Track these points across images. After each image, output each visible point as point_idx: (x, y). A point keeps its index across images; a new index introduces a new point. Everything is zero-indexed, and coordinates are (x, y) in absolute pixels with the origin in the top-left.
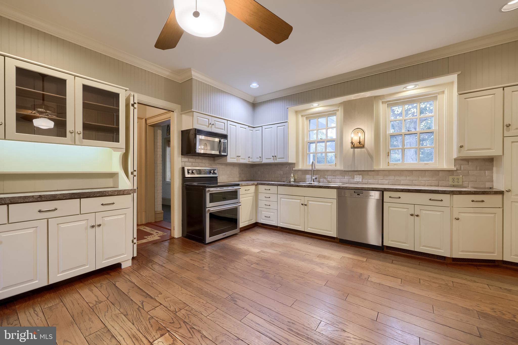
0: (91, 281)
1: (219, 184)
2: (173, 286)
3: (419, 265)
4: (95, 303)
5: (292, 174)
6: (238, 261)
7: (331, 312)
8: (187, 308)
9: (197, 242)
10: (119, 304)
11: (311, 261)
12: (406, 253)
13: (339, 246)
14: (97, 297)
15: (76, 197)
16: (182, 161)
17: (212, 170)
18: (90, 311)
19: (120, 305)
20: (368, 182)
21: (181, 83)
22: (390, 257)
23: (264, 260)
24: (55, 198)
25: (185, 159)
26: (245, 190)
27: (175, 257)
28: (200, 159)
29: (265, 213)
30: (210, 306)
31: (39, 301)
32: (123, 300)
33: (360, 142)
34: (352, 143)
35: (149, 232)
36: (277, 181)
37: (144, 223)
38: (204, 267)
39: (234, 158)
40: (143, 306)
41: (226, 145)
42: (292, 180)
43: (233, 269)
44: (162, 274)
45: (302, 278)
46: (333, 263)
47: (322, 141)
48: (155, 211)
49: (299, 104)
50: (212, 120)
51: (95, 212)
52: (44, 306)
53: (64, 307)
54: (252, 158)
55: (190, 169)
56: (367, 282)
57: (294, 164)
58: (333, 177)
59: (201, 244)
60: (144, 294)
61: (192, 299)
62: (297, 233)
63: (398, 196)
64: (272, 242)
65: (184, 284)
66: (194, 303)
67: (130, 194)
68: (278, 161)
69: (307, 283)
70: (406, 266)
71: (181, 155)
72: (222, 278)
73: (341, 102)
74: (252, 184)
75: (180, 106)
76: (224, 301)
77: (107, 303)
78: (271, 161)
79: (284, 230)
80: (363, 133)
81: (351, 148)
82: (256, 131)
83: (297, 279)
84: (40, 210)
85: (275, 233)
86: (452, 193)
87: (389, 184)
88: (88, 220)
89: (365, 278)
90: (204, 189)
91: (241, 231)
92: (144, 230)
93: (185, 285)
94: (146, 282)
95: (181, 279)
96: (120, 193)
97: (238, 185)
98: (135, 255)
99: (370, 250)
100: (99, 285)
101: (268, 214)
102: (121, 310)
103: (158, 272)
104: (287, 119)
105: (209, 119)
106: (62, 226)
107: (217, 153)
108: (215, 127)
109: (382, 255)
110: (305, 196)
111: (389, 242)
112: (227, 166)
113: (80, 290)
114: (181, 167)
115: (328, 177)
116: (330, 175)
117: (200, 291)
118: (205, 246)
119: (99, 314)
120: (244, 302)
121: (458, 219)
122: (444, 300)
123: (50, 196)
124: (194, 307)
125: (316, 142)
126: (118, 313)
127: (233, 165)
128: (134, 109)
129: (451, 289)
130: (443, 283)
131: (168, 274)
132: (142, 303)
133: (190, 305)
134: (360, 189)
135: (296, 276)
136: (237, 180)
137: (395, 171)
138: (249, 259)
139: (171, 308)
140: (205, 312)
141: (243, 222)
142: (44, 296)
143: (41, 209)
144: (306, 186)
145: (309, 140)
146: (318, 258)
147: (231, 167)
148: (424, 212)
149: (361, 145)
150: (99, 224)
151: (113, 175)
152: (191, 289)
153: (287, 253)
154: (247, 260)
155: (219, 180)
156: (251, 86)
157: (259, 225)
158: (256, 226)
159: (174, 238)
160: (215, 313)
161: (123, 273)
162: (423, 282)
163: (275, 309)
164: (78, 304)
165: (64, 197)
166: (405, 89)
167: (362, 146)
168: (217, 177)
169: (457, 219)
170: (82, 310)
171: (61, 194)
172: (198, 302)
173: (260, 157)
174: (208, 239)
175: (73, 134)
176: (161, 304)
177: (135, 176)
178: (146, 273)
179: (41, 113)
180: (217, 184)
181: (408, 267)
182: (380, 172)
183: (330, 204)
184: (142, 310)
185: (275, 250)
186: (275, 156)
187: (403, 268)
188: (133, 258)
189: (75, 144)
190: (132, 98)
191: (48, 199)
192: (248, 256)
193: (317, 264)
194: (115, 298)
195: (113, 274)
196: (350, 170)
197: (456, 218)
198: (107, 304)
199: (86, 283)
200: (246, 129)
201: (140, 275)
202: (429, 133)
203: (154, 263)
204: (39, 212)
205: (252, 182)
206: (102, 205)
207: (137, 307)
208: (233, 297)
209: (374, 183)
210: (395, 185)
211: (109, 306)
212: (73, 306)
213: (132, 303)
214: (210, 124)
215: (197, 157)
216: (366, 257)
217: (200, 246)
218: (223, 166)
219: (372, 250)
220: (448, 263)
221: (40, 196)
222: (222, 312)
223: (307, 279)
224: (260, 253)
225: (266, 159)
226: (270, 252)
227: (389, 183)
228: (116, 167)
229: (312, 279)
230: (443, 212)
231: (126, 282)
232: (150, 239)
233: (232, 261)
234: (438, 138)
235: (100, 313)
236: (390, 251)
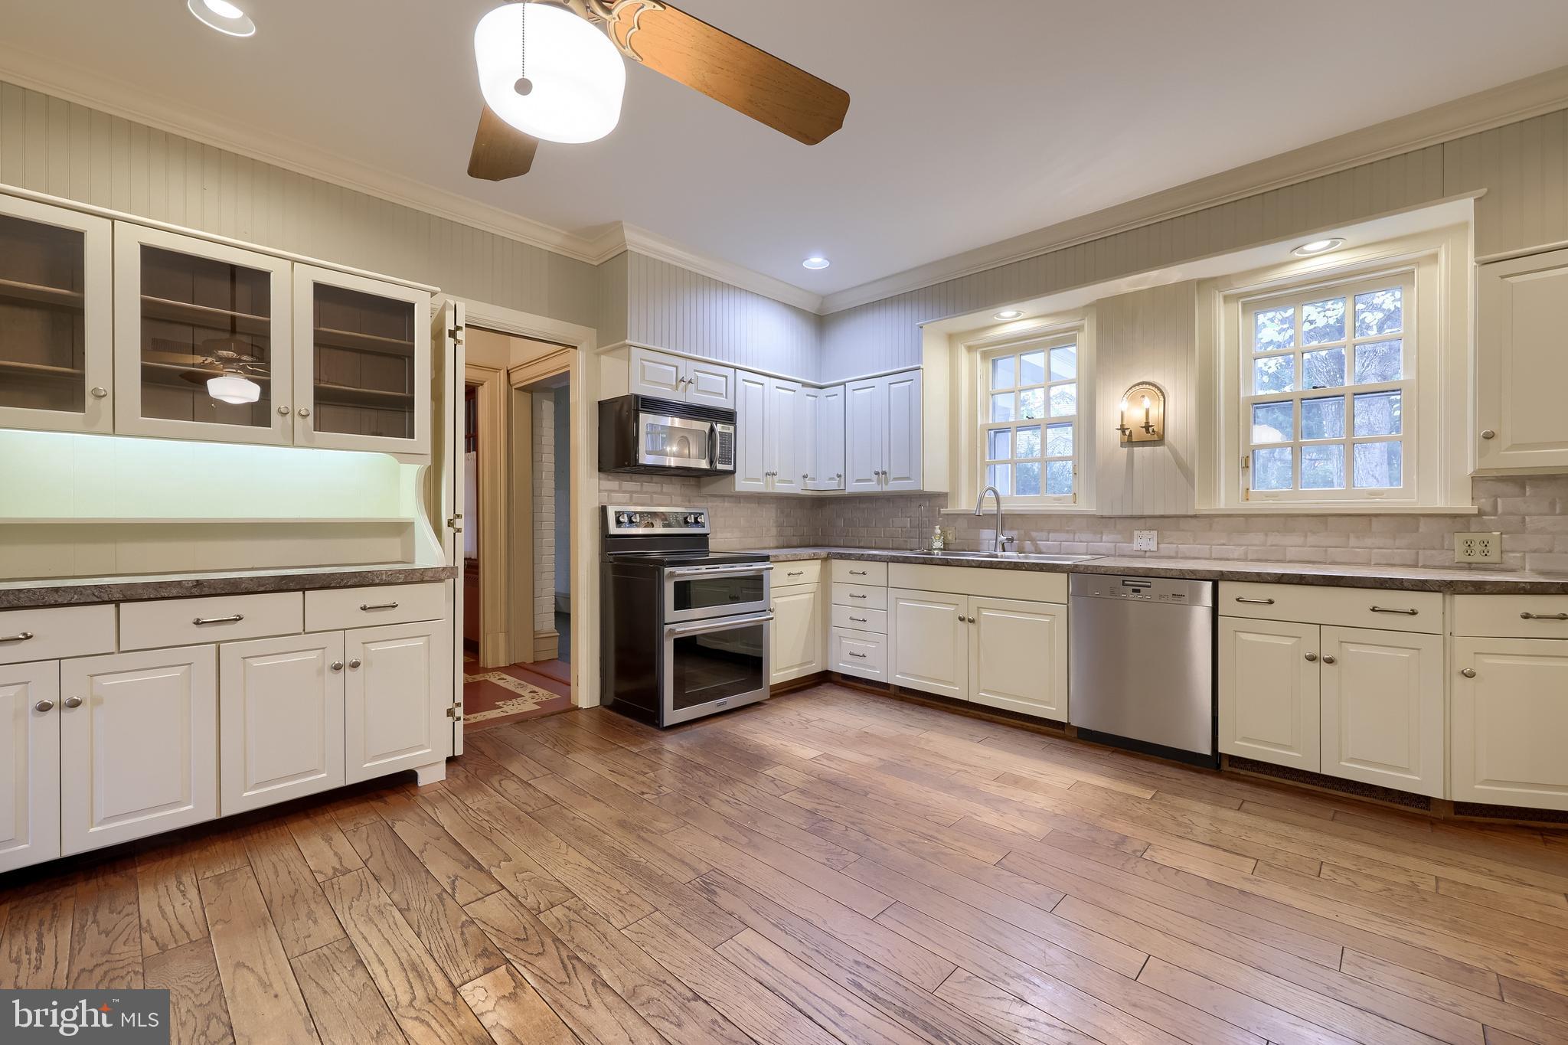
0: (333, 814)
1: (711, 556)
2: (547, 840)
3: (1333, 820)
4: (330, 873)
5: (937, 527)
6: (747, 780)
7: (995, 942)
8: (571, 903)
9: (641, 722)
10: (392, 880)
11: (970, 792)
12: (1293, 780)
13: (1071, 749)
14: (340, 858)
15: (292, 585)
16: (602, 488)
17: (691, 514)
18: (314, 892)
19: (395, 883)
20: (1177, 552)
21: (597, 266)
22: (1238, 792)
23: (825, 783)
24: (237, 588)
25: (612, 484)
26: (789, 575)
27: (568, 761)
28: (656, 483)
29: (851, 644)
30: (638, 900)
31: (195, 859)
32: (405, 871)
33: (1147, 427)
34: (1123, 429)
35: (511, 688)
36: (893, 549)
37: (502, 664)
38: (643, 793)
39: (758, 480)
40: (454, 889)
41: (729, 441)
42: (938, 544)
43: (728, 801)
44: (524, 806)
45: (931, 838)
46: (1039, 801)
47: (1032, 425)
48: (534, 631)
49: (955, 312)
50: (687, 370)
51: (344, 630)
52: (205, 872)
53: (253, 877)
54: (814, 479)
55: (623, 513)
56: (1138, 862)
57: (944, 495)
58: (1063, 536)
59: (650, 728)
60: (464, 858)
61: (591, 879)
62: (946, 707)
63: (1265, 599)
64: (864, 730)
65: (577, 838)
66: (594, 892)
67: (440, 581)
68: (893, 486)
69: (943, 853)
70: (1284, 822)
71: (599, 471)
72: (689, 826)
73: (1088, 302)
74: (810, 556)
75: (595, 330)
76: (680, 889)
77: (361, 875)
78: (872, 487)
79: (908, 696)
80: (1162, 399)
81: (1121, 446)
82: (827, 396)
83: (914, 842)
84: (198, 620)
85: (878, 704)
86: (1449, 588)
87: (1245, 560)
88: (324, 648)
89: (1134, 851)
90: (659, 570)
91: (773, 696)
92: (501, 683)
93: (581, 839)
94: (474, 826)
95: (572, 822)
96: (412, 578)
97: (765, 559)
98: (459, 751)
99: (1174, 766)
100: (350, 826)
101: (859, 646)
102: (396, 897)
103: (514, 800)
104: (920, 359)
105: (677, 367)
106: (256, 663)
107: (704, 464)
108: (698, 390)
109: (1213, 782)
110: (969, 595)
111: (1236, 742)
112: (740, 502)
113: (298, 838)
114: (597, 505)
115: (1051, 535)
116: (1055, 531)
117: (621, 861)
118: (660, 735)
119: (335, 902)
120: (737, 896)
121: (1470, 675)
122: (1390, 933)
123: (224, 584)
124: (591, 902)
125: (1013, 429)
126: (385, 904)
127: (759, 499)
128: (455, 345)
129: (1425, 900)
130: (1402, 879)
131: (540, 806)
132: (454, 882)
133: (581, 896)
134: (1141, 573)
135: (914, 832)
136: (771, 545)
137: (1266, 516)
138: (781, 777)
139: (527, 899)
140: (620, 916)
141: (780, 670)
142: (209, 848)
143: (200, 617)
144: (974, 564)
145: (991, 422)
146: (995, 783)
147: (753, 505)
148: (1353, 649)
149: (1152, 436)
150: (354, 661)
151: (401, 529)
152: (595, 852)
153: (902, 763)
154: (773, 780)
155: (713, 544)
156: (805, 264)
157: (835, 678)
158: (821, 682)
159: (577, 708)
160: (645, 923)
161: (419, 797)
162: (1330, 873)
163: (825, 922)
164: (289, 872)
165: (259, 586)
166: (1297, 254)
167: (1156, 439)
168: (706, 535)
169: (1466, 676)
170: (297, 890)
171: (252, 579)
172: (607, 889)
173: (839, 476)
174: (672, 715)
175: (289, 416)
176: (503, 887)
177: (459, 530)
178: (478, 801)
179: (227, 361)
180: (708, 556)
181: (1293, 824)
182: (1216, 520)
183: (1047, 620)
184: (448, 901)
185: (868, 756)
186: (884, 473)
187: (1271, 826)
188: (451, 761)
189: (293, 445)
190: (449, 315)
191: (219, 591)
192: (779, 768)
193: (989, 801)
194: (385, 862)
195: (392, 799)
196: (1119, 513)
197: (1463, 672)
198: (362, 877)
199: (320, 819)
200: (795, 391)
201: (462, 806)
202: (1387, 391)
203: (509, 774)
204: (194, 623)
205: (810, 551)
206: (364, 609)
207: (439, 890)
208: (708, 881)
209: (1196, 555)
210: (1267, 561)
211: (364, 884)
212: (274, 877)
213: (427, 878)
214: (682, 380)
215: (645, 478)
216: (1153, 787)
217: (644, 734)
218: (726, 504)
219: (1181, 767)
220: (1438, 819)
221: (198, 583)
222: (666, 921)
223: (944, 842)
224: (818, 760)
225: (858, 481)
226: (850, 759)
227: (1246, 554)
228: (408, 506)
229: (960, 844)
230: (1419, 649)
231: (423, 825)
232: (511, 708)
233: (728, 780)
234: (1415, 410)
235: (338, 900)
236: (1242, 772)
